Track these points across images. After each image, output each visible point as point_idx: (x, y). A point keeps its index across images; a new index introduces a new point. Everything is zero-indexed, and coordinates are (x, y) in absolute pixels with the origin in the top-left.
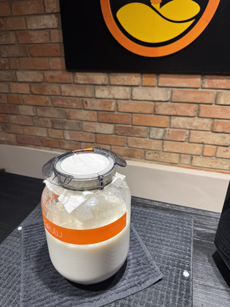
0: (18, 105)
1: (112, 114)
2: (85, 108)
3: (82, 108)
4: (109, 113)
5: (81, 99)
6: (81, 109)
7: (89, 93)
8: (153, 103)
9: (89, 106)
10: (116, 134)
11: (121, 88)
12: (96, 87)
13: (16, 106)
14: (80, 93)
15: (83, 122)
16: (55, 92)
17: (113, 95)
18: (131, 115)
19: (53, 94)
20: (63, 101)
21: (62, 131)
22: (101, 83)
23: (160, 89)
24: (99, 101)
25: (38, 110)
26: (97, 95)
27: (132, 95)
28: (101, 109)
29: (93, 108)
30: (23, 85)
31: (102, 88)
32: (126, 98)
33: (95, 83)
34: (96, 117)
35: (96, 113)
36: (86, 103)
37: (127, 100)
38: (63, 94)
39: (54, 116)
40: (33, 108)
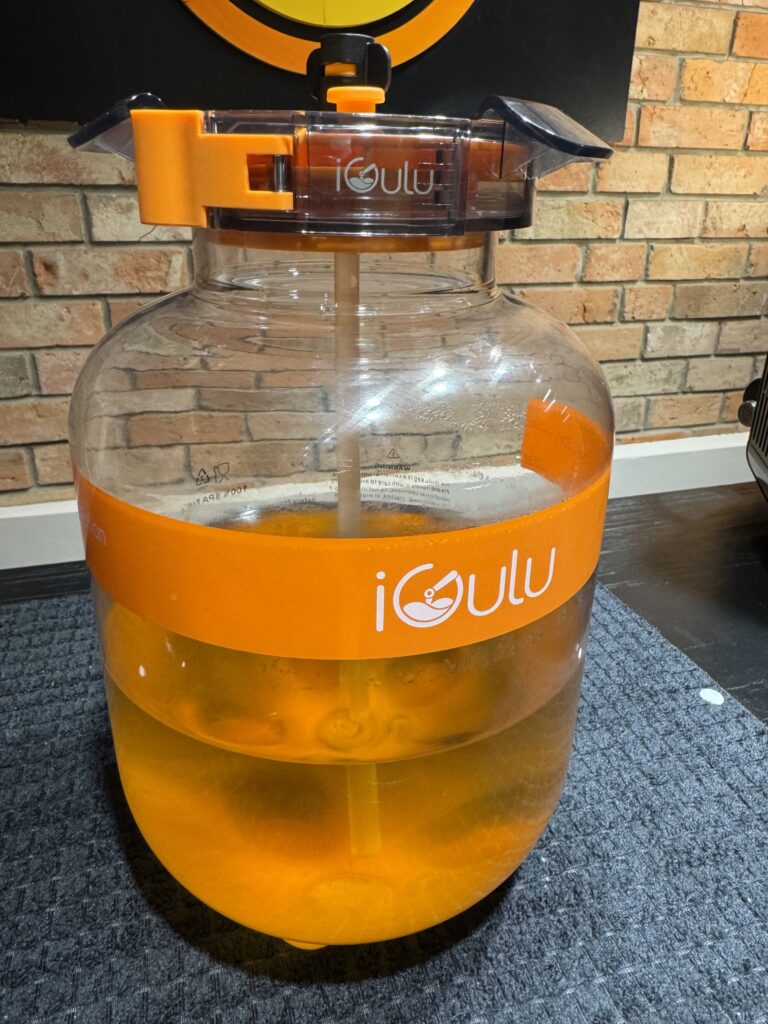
2: (47, 291)
3: (29, 291)
6: (23, 297)
14: (14, 228)
15: (40, 355)
22: (116, 181)
24: (112, 255)
28: (123, 287)
29: (83, 288)
31: (123, 198)
33: (85, 178)
34: (104, 326)
35: (99, 305)
36: (50, 268)
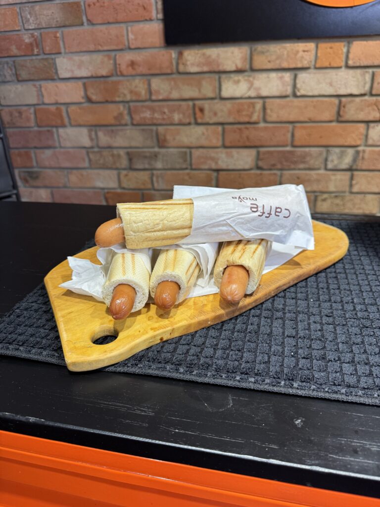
0: (57, 127)
1: (254, 128)
2: (199, 121)
3: (193, 121)
4: (248, 126)
5: (191, 103)
6: (189, 124)
7: (208, 89)
8: (336, 101)
9: (208, 117)
10: (259, 168)
11: (273, 75)
12: (223, 76)
13: (54, 130)
14: (189, 92)
15: (193, 151)
16: (137, 94)
17: (258, 89)
18: (290, 126)
19: (134, 98)
20: (153, 110)
21: (148, 173)
22: (233, 68)
23: (351, 72)
24: (229, 104)
25: (100, 134)
26: (225, 93)
27: (295, 86)
28: (231, 120)
29: (214, 120)
30: (70, 85)
31: (236, 77)
32: (284, 94)
33: (221, 68)
34: (220, 138)
35: (220, 128)
36: (202, 110)
37: (286, 97)
38: (154, 98)
39: (134, 144)
40: (90, 131)
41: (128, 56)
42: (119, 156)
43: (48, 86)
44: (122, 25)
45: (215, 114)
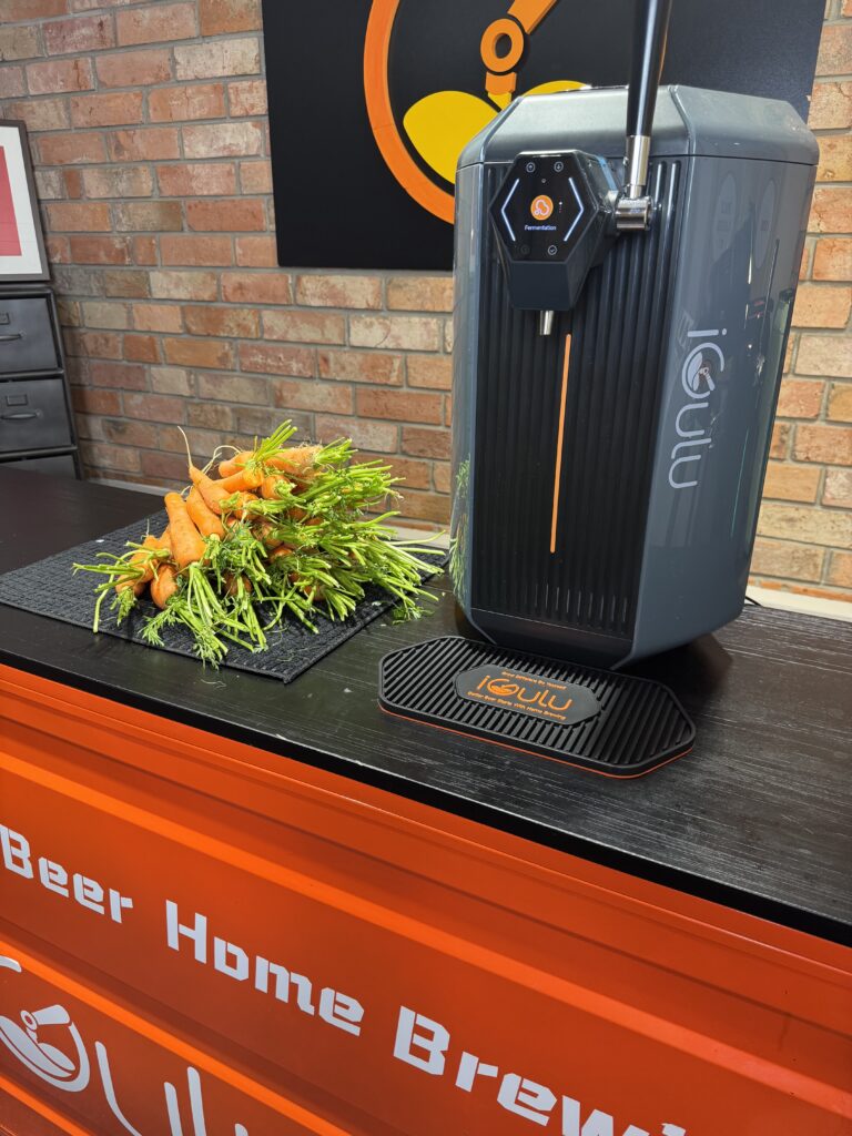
0: (150, 363)
1: (393, 393)
3: (316, 374)
4: (386, 389)
5: (312, 349)
6: (311, 378)
7: (333, 332)
9: (333, 371)
10: (404, 453)
11: (415, 319)
12: (352, 315)
14: (309, 333)
15: (317, 416)
16: (245, 329)
17: (397, 338)
18: (442, 396)
19: (242, 334)
20: (265, 353)
22: (364, 306)
24: (359, 356)
25: (202, 379)
26: (355, 340)
27: (444, 338)
28: (363, 379)
29: (342, 376)
30: (166, 308)
31: (367, 318)
32: (430, 349)
33: (349, 304)
34: (351, 403)
35: (350, 389)
36: (326, 360)
37: (433, 352)
38: (266, 336)
39: (243, 398)
40: (189, 374)
41: (236, 278)
42: (224, 413)
43: (141, 307)
44: (228, 235)
45: (343, 368)
